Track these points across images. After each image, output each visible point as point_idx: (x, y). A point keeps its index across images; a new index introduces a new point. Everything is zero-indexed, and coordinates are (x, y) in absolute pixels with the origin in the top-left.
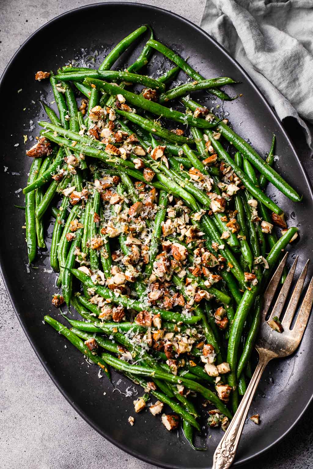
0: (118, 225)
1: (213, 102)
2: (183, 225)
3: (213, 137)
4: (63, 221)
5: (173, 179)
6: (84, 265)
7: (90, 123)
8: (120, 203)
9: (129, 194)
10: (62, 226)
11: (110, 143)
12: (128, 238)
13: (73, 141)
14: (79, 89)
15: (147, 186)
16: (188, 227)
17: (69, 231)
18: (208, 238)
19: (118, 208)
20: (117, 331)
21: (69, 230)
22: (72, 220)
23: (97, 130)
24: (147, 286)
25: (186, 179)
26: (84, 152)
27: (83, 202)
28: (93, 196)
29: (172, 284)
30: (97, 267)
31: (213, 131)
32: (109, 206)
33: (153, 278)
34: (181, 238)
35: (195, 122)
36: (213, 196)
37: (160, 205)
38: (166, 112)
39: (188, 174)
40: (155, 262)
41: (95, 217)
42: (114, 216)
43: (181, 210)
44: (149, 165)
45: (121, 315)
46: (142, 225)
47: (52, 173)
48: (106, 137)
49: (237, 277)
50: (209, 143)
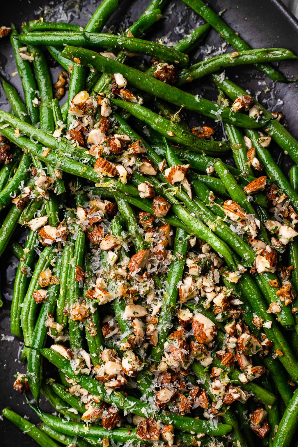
0: (112, 284)
1: (260, 83)
2: (211, 286)
3: (259, 144)
4: (29, 269)
5: (197, 215)
6: (60, 343)
7: (70, 119)
8: (116, 250)
9: (130, 234)
10: (27, 276)
11: (102, 155)
12: (127, 307)
13: (44, 149)
14: (55, 57)
15: (157, 221)
16: (218, 289)
17: (37, 287)
18: (247, 307)
19: (112, 257)
20: (108, 445)
21: (38, 284)
22: (42, 269)
23: (82, 131)
24: (153, 377)
25: (219, 218)
26: (60, 167)
27: (59, 245)
28: (74, 238)
29: (191, 373)
30: (79, 345)
31: (259, 133)
32: (98, 252)
33: (163, 367)
34: (206, 305)
35: (234, 119)
36: (259, 245)
37: (177, 253)
38: (188, 102)
39: (221, 208)
40: (167, 342)
41: (77, 272)
42: (107, 269)
43: (208, 263)
44: (161, 190)
45: (115, 420)
46: (148, 286)
47: (11, 193)
48: (97, 143)
49: (287, 369)
50: (253, 153)
